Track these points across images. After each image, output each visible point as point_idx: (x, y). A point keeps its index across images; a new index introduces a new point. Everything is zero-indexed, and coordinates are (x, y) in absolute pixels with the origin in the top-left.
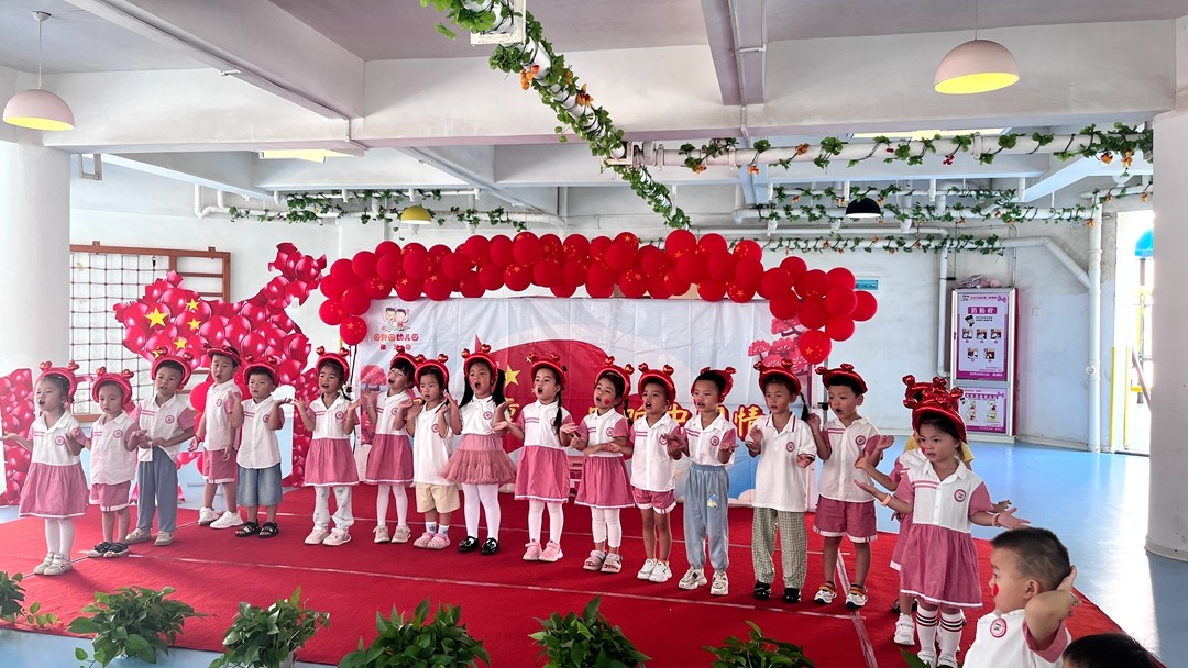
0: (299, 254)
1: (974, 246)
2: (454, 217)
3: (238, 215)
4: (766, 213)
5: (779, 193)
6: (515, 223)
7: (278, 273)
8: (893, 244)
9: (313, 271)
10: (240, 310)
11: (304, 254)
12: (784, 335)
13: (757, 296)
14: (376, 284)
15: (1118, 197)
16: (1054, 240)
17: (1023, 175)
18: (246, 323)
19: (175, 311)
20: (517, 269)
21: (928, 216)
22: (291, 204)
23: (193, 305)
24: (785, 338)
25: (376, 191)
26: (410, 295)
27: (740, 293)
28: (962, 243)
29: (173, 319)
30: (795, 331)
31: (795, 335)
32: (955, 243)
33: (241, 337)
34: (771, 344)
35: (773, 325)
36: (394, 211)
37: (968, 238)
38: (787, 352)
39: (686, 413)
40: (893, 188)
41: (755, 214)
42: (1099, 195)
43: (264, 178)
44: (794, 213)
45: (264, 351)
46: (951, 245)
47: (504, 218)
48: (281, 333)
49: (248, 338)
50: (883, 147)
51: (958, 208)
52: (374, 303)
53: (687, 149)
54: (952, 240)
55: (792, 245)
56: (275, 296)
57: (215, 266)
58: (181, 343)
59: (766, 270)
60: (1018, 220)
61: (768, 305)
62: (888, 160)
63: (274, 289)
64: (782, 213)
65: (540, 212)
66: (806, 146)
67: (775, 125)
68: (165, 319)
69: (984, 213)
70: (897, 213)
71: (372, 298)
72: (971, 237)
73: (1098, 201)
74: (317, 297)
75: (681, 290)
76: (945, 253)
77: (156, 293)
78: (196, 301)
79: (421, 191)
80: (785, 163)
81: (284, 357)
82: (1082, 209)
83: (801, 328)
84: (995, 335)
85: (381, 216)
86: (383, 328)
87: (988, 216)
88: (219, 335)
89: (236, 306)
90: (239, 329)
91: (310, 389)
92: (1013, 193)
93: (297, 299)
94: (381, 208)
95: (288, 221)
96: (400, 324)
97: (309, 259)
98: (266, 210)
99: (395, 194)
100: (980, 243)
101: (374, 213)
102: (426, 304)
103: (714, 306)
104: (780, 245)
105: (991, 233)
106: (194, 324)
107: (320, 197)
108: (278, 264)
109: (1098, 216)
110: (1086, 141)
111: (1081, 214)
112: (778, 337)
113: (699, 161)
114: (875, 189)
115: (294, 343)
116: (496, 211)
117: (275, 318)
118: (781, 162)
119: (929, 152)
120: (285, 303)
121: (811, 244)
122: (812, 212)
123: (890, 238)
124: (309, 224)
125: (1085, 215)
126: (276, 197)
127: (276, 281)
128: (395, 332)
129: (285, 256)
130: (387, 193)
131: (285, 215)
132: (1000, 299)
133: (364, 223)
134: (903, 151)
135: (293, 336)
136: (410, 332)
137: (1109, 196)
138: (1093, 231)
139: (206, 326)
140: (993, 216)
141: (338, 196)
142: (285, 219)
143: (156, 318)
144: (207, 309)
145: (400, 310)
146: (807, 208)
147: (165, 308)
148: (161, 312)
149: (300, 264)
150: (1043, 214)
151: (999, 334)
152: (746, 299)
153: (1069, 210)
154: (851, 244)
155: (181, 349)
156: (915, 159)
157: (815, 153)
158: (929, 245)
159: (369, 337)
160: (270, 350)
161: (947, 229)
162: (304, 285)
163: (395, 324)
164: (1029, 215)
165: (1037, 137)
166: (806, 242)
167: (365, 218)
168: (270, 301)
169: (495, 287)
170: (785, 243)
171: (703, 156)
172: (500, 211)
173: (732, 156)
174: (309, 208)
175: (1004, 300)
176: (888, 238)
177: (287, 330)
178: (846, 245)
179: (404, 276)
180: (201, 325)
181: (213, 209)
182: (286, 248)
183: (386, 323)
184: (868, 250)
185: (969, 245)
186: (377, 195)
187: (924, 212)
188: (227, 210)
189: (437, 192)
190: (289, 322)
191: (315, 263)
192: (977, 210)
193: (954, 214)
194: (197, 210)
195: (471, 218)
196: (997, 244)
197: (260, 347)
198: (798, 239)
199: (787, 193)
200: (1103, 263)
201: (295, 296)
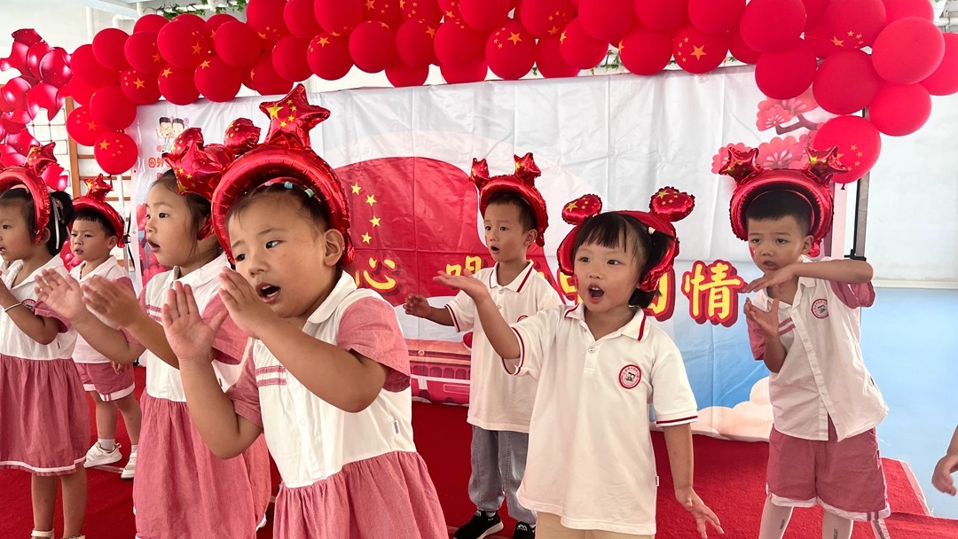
0: (44, 45)
7: (12, 73)
9: (66, 70)
11: (51, 45)
12: (780, 131)
13: (729, 60)
14: (132, 79)
24: (783, 136)
26: (183, 96)
27: (698, 52)
30: (803, 123)
31: (803, 131)
34: (755, 150)
35: (759, 115)
52: (144, 112)
56: (11, 106)
61: (753, 76)
63: (11, 96)
71: (138, 105)
75: (592, 60)
86: (157, 148)
93: (45, 112)
97: (59, 52)
103: (649, 84)
108: (15, 60)
112: (770, 134)
117: (13, 138)
120: (26, 117)
127: (11, 85)
129: (24, 49)
145: (177, 121)
149: (47, 60)
159: (142, 162)
162: (53, 91)
182: (25, 37)
183: (161, 142)
191: (69, 58)
201: (41, 106)
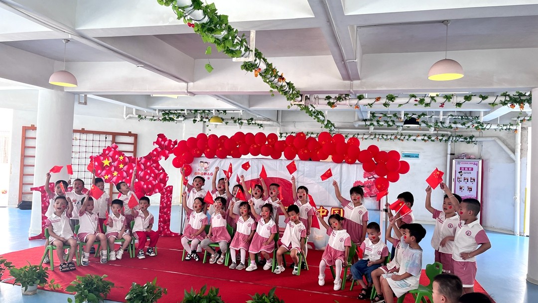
0: (166, 138)
1: (463, 140)
2: (232, 121)
3: (141, 118)
4: (368, 123)
5: (373, 115)
6: (258, 124)
7: (157, 146)
8: (426, 138)
9: (172, 146)
10: (140, 161)
11: (168, 139)
12: (369, 179)
13: (357, 161)
14: (196, 151)
15: (528, 120)
16: (499, 138)
17: (482, 110)
18: (142, 166)
19: (114, 160)
20: (255, 146)
21: (441, 126)
22: (163, 114)
23: (121, 158)
25: (200, 110)
26: (210, 156)
27: (350, 160)
28: (458, 138)
29: (113, 163)
30: (373, 177)
31: (374, 179)
32: (454, 138)
33: (140, 172)
34: (363, 183)
35: (364, 174)
36: (207, 118)
37: (460, 136)
38: (370, 186)
39: (326, 211)
40: (424, 114)
41: (363, 123)
42: (520, 119)
43: (153, 103)
44: (381, 123)
45: (149, 179)
46: (453, 139)
47: (253, 122)
48: (157, 171)
49: (143, 173)
50: (413, 99)
51: (455, 123)
52: (196, 159)
53: (328, 98)
54: (453, 137)
55: (380, 137)
56: (155, 156)
57: (131, 140)
58: (115, 173)
59: (361, 150)
60: (482, 129)
61: (362, 165)
62: (416, 105)
63: (155, 153)
64: (375, 123)
65: (269, 120)
66: (379, 98)
67: (365, 89)
68: (110, 163)
69: (467, 125)
70: (427, 124)
71: (194, 157)
72: (462, 136)
73: (519, 122)
74: (172, 156)
75: (325, 158)
76: (450, 143)
77: (107, 152)
78: (123, 156)
79: (218, 111)
80: (371, 105)
81: (157, 181)
82: (512, 125)
83: (376, 176)
84: (472, 180)
85: (201, 120)
86: (199, 170)
87: (469, 127)
88: (131, 171)
89: (139, 159)
90: (139, 169)
91: (167, 195)
92: (478, 118)
93: (164, 158)
94: (202, 116)
95: (162, 121)
96: (206, 168)
97: (170, 141)
98: (153, 117)
99: (207, 112)
100: (466, 138)
101: (198, 119)
102: (216, 160)
103: (339, 165)
104: (375, 137)
105: (471, 134)
106: (121, 166)
107: (176, 112)
108: (157, 142)
109: (519, 128)
110: (503, 99)
111: (511, 127)
112: (366, 179)
113: (333, 103)
114: (415, 114)
115: (162, 176)
116: (250, 119)
117: (155, 165)
118: (369, 104)
119: (433, 102)
120: (159, 159)
121: (389, 137)
122: (389, 123)
123: (425, 135)
124: (171, 122)
125: (514, 127)
126: (157, 112)
127: (156, 150)
128: (204, 172)
129: (160, 139)
130: (204, 111)
131: (161, 118)
132: (474, 164)
133: (194, 123)
134: (422, 101)
135: (161, 173)
136: (210, 172)
137: (524, 120)
138: (517, 135)
139: (126, 167)
140: (471, 127)
141: (183, 112)
142: (161, 120)
143: (106, 162)
144: (127, 160)
145: (205, 162)
146: (386, 121)
147: (110, 158)
148: (108, 160)
149: (166, 143)
150: (494, 127)
151: (474, 180)
152: (353, 162)
153: (506, 125)
154: (407, 137)
155: (115, 176)
156: (427, 105)
157: (383, 101)
158: (442, 139)
159: (193, 174)
160: (151, 178)
161: (451, 132)
162: (167, 152)
163: (204, 168)
164: (487, 127)
165: (481, 96)
166: (387, 136)
167: (195, 121)
168: (153, 158)
169: (246, 154)
170: (377, 136)
171: (335, 101)
172: (252, 119)
173: (348, 101)
174: (171, 116)
175: (477, 165)
176: (424, 135)
177: (159, 170)
178: (404, 138)
179: (208, 148)
180: (124, 166)
181: (131, 116)
182: (161, 136)
183: (200, 168)
184: (415, 140)
185: (461, 140)
186: (199, 112)
187: (439, 124)
188: (137, 116)
189: (225, 111)
190: (160, 167)
191: (173, 143)
192: (464, 124)
193: (453, 125)
194: (124, 116)
195: (239, 122)
196: (474, 139)
197: (147, 177)
198: (383, 135)
199: (376, 115)
200: (521, 150)
201: (163, 156)
